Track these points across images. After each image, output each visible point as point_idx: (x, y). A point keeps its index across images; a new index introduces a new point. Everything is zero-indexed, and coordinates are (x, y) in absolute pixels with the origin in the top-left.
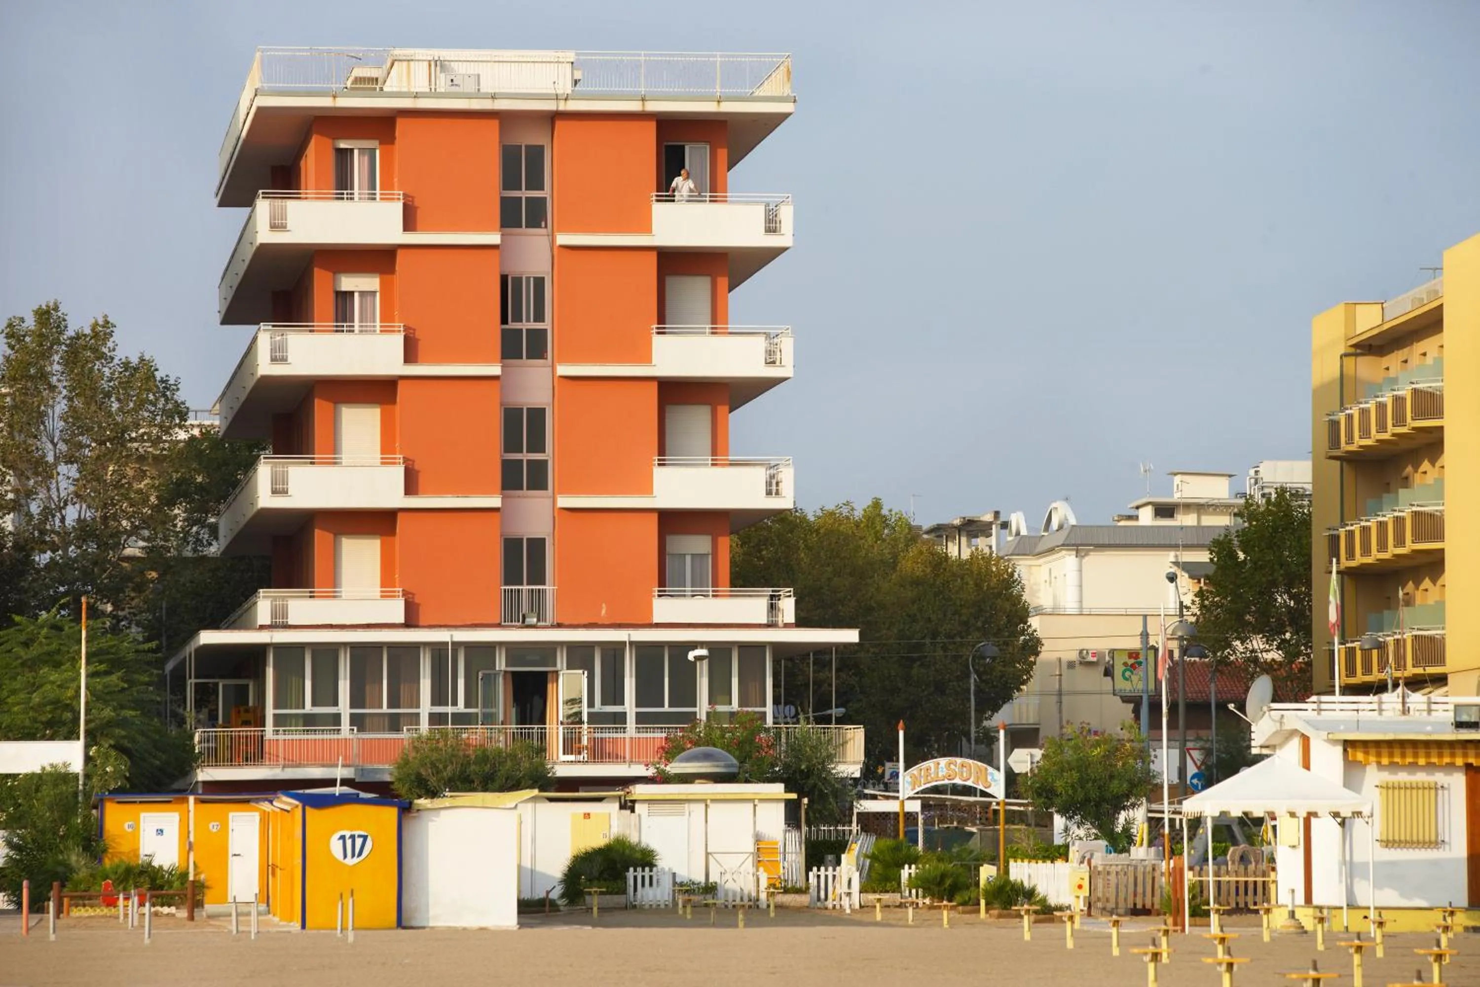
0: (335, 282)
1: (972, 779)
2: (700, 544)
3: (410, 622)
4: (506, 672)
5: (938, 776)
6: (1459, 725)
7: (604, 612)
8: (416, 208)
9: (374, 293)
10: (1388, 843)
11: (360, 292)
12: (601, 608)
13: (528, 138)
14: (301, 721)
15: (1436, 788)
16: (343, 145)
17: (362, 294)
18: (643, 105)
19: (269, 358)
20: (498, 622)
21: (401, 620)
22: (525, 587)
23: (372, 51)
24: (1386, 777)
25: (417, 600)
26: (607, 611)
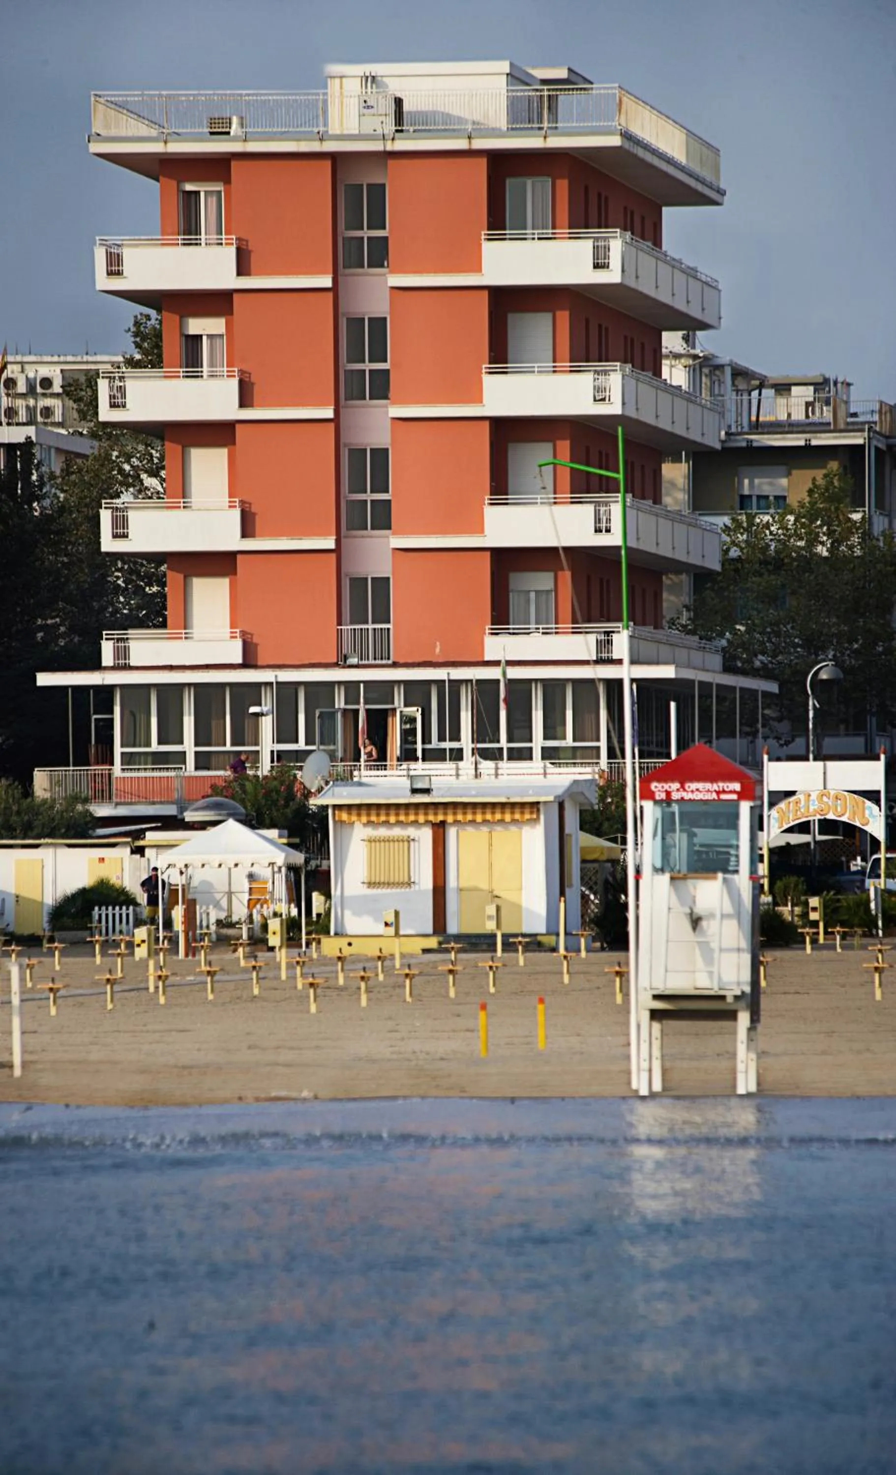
0: (182, 326)
1: (847, 815)
2: (543, 581)
3: (248, 663)
4: (345, 710)
5: (808, 811)
6: (415, 791)
7: (438, 650)
8: (250, 252)
9: (221, 336)
10: (371, 884)
11: (208, 335)
12: (435, 647)
13: (369, 177)
14: (150, 759)
15: (409, 840)
16: (189, 187)
17: (210, 337)
18: (470, 143)
19: (108, 405)
20: (335, 661)
21: (239, 660)
22: (371, 626)
23: (202, 95)
24: (370, 832)
25: (255, 640)
26: (441, 650)
